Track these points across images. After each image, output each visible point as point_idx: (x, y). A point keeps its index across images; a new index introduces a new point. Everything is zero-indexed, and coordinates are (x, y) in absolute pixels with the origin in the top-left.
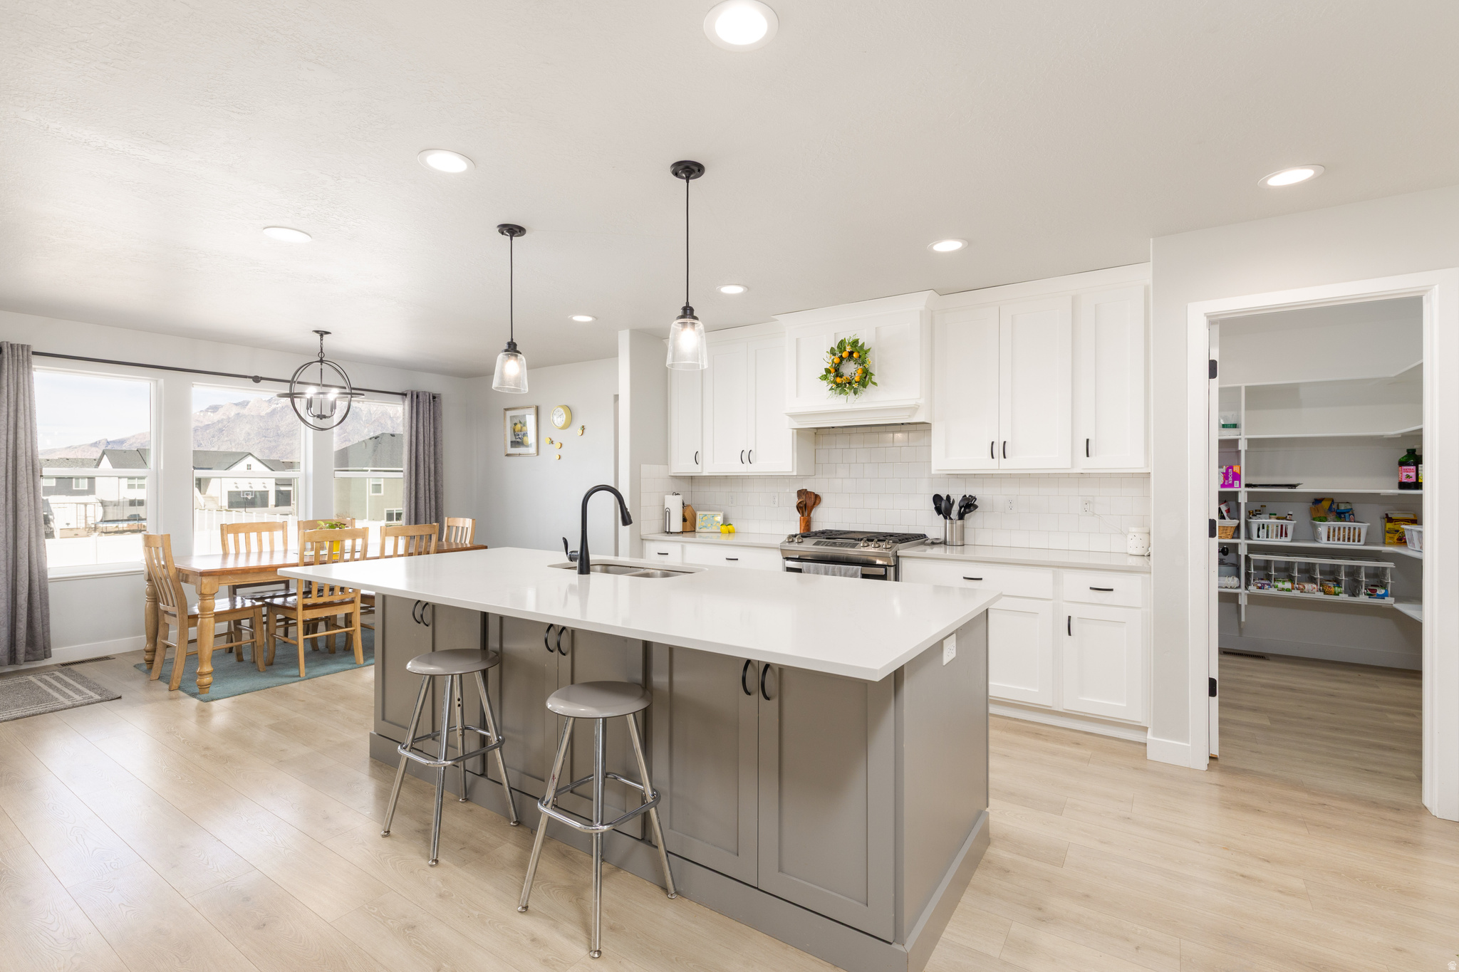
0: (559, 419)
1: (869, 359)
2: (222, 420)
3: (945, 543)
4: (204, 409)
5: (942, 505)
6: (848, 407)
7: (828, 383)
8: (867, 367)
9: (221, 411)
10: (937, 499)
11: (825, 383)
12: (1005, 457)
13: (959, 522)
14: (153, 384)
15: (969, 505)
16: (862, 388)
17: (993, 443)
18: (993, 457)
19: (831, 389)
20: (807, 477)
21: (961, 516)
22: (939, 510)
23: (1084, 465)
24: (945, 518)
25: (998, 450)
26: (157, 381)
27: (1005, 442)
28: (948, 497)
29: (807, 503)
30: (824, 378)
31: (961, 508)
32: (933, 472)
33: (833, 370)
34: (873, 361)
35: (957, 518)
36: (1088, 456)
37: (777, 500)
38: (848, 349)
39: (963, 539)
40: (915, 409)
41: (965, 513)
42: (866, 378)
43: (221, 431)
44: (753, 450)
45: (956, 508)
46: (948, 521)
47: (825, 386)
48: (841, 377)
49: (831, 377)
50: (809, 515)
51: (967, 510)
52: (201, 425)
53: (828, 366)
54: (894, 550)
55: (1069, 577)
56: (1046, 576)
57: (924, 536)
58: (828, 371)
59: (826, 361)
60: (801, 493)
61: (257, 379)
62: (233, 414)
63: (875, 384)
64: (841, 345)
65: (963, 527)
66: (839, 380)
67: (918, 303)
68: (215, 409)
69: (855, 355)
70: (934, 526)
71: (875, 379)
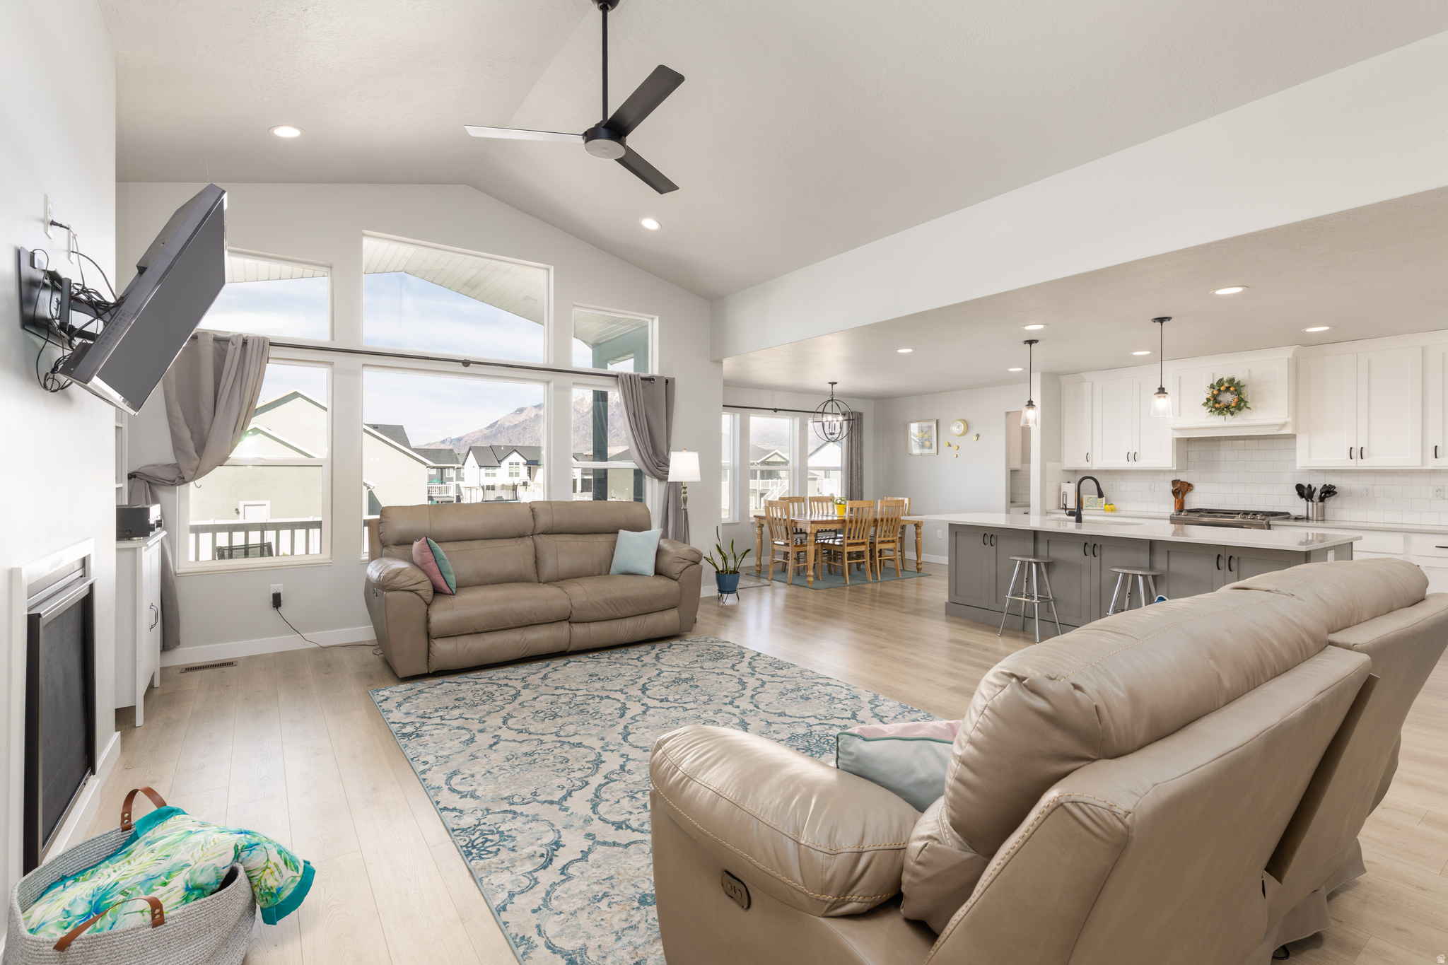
0: (957, 429)
1: (1244, 391)
2: (526, 420)
3: (1307, 518)
4: (513, 412)
5: (1304, 492)
6: (1225, 424)
7: (1208, 408)
8: (1242, 397)
9: (525, 413)
10: (1300, 488)
11: (1206, 408)
12: (1362, 458)
13: (1320, 504)
14: (732, 416)
15: (1329, 492)
16: (1237, 411)
17: (1351, 448)
18: (1351, 458)
19: (1211, 411)
20: (1182, 471)
21: (1322, 499)
22: (1301, 495)
23: (1432, 463)
24: (1308, 501)
25: (1356, 453)
26: (734, 415)
27: (1362, 448)
28: (1310, 486)
29: (1181, 489)
30: (1204, 404)
31: (1322, 493)
32: (1298, 468)
33: (1212, 399)
34: (1247, 393)
35: (1318, 500)
36: (1436, 457)
37: (1153, 487)
38: (1226, 385)
39: (1323, 515)
40: (1283, 425)
41: (1325, 497)
42: (1240, 405)
43: (525, 429)
44: (1138, 452)
45: (1317, 494)
46: (1310, 503)
47: (1205, 410)
48: (1219, 403)
49: (1211, 403)
50: (1183, 498)
51: (1328, 495)
52: (512, 425)
53: (1208, 396)
54: (1267, 520)
55: (1415, 539)
56: (1399, 538)
57: (1288, 513)
58: (1208, 400)
59: (1206, 394)
60: (1174, 482)
61: (776, 410)
62: (533, 415)
63: (1249, 408)
64: (1220, 382)
65: (1324, 507)
66: (1217, 405)
67: (1288, 353)
68: (521, 410)
69: (1232, 389)
70: (1298, 506)
71: (1248, 405)
